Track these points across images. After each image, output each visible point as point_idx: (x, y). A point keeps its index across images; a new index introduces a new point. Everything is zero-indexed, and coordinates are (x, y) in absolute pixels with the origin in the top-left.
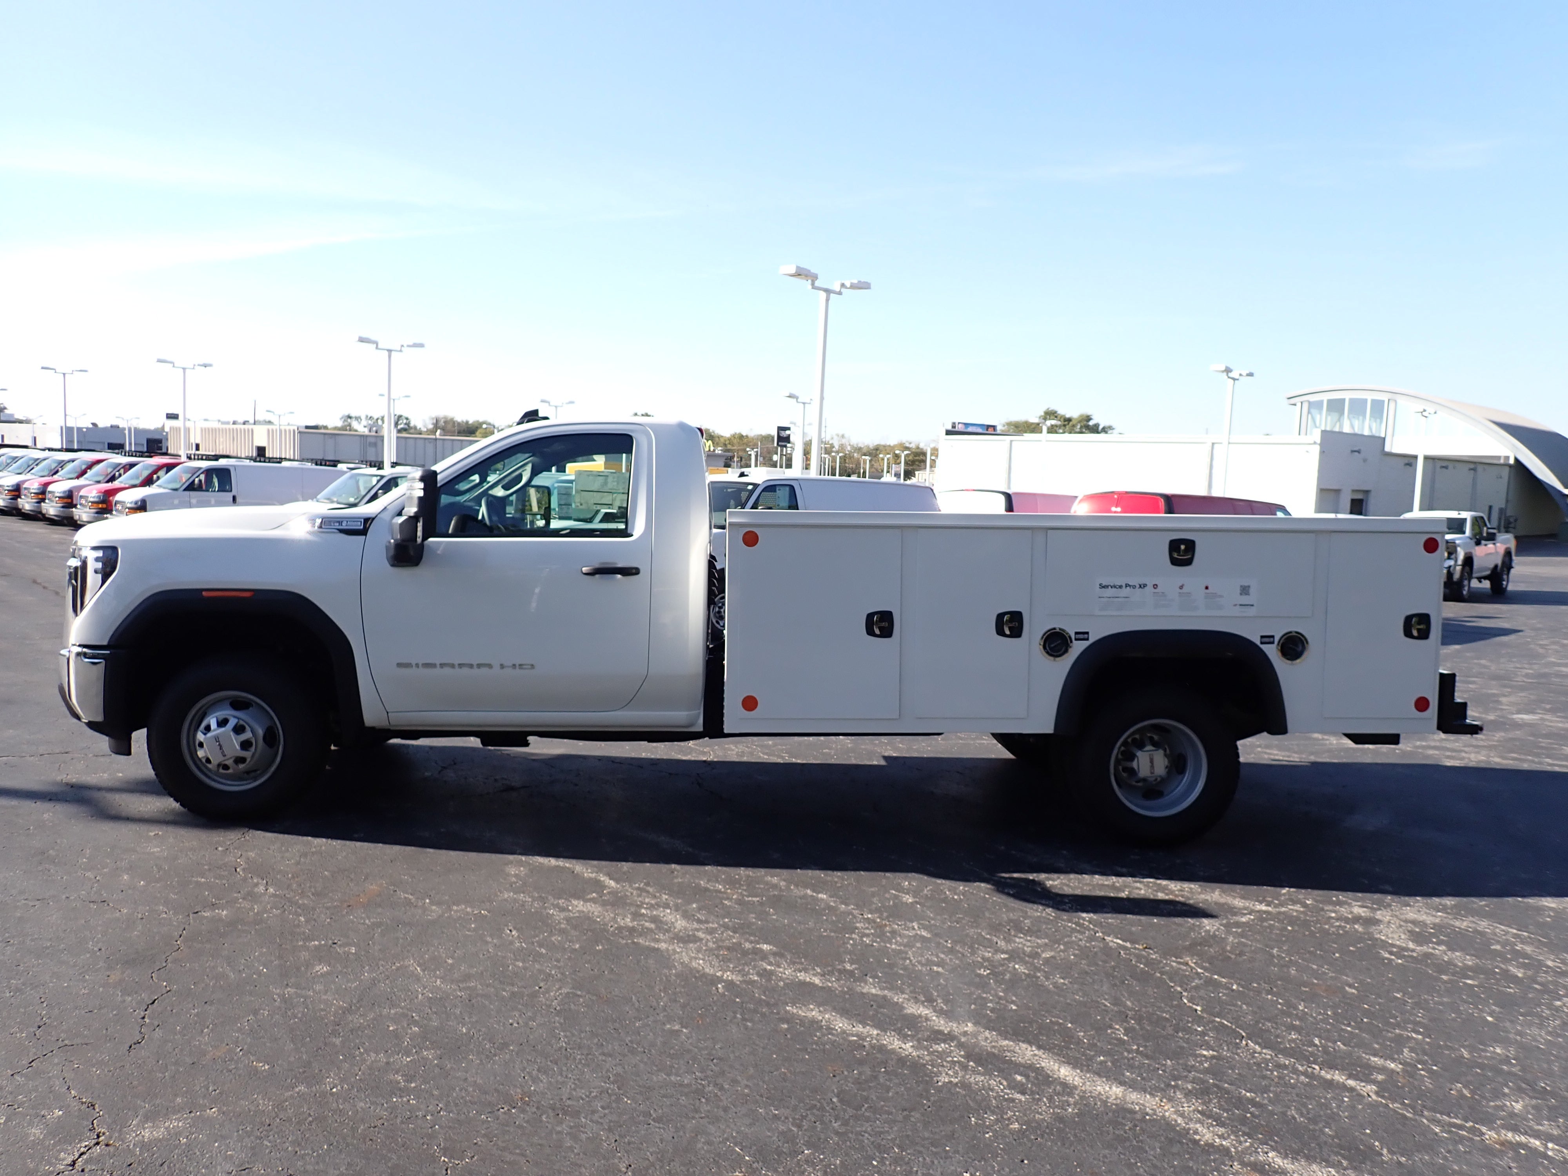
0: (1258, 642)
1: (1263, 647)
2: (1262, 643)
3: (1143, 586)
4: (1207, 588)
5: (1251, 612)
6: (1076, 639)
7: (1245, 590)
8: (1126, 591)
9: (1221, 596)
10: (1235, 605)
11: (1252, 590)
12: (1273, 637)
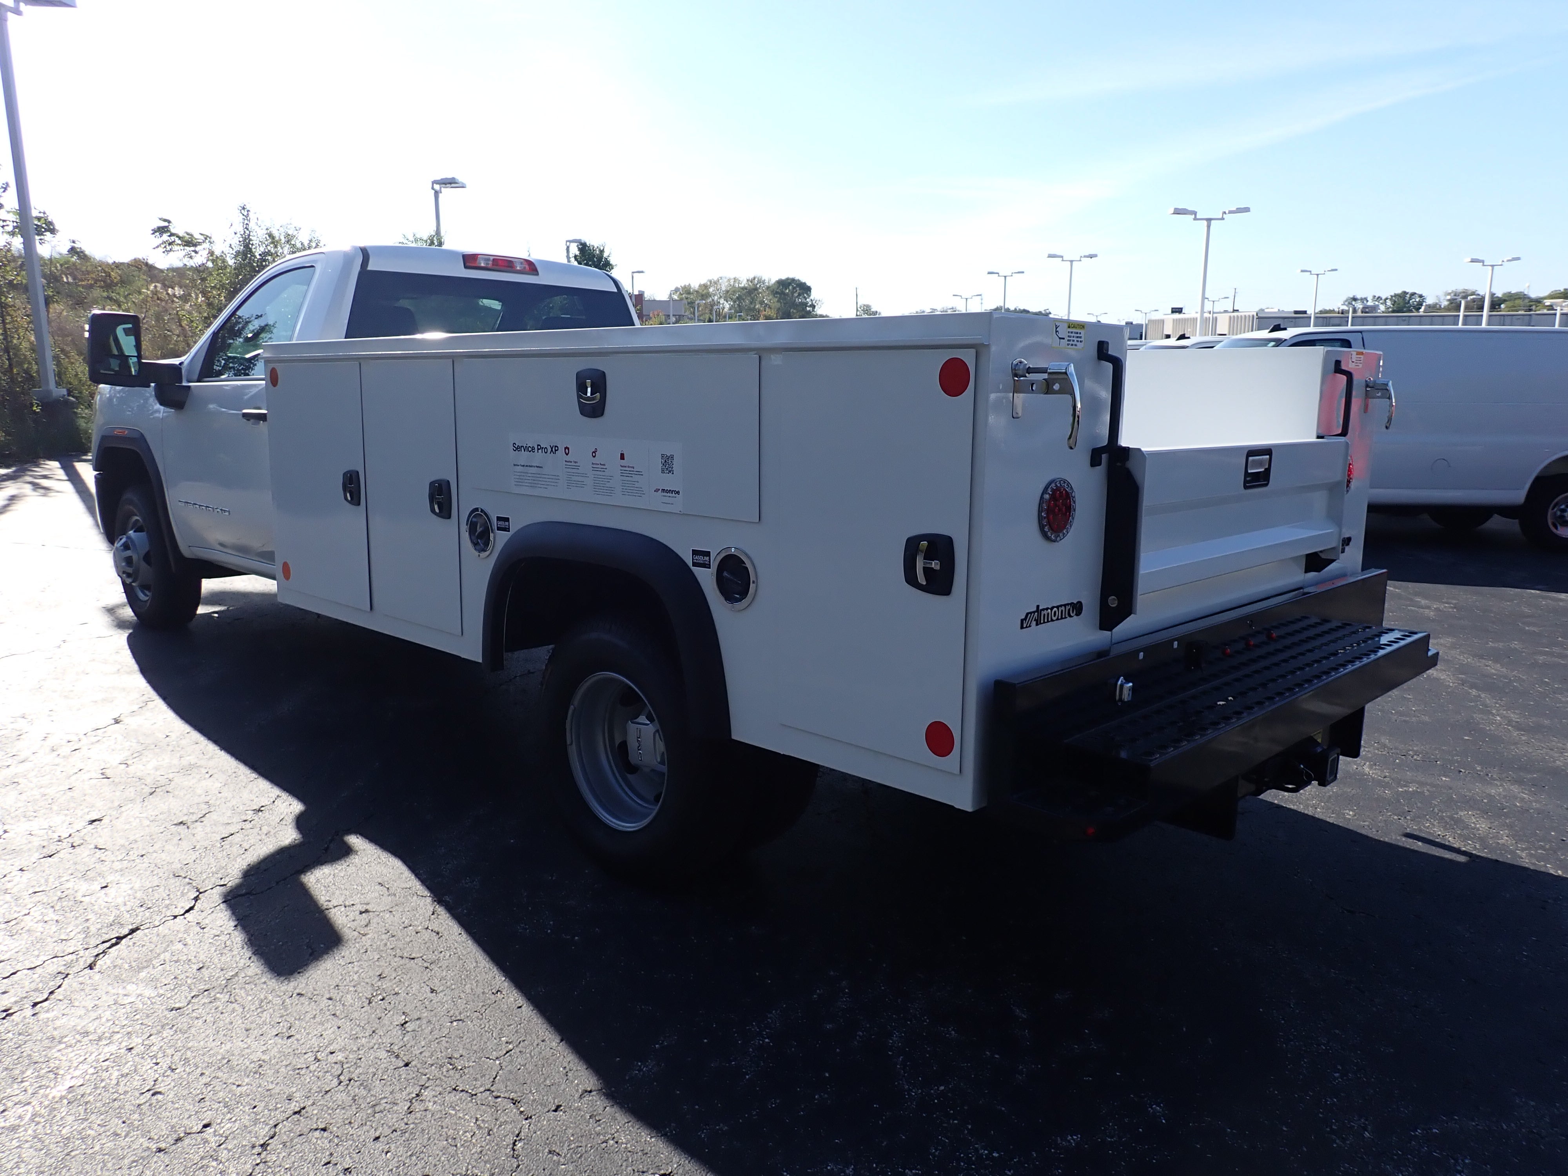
0: (689, 560)
1: (696, 570)
2: (694, 564)
3: (554, 449)
4: (622, 457)
5: (677, 504)
6: (499, 529)
7: (667, 464)
8: (538, 457)
9: (639, 473)
10: (657, 490)
11: (676, 465)
12: (708, 554)
